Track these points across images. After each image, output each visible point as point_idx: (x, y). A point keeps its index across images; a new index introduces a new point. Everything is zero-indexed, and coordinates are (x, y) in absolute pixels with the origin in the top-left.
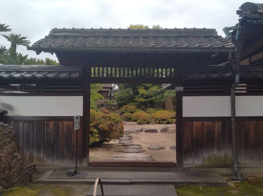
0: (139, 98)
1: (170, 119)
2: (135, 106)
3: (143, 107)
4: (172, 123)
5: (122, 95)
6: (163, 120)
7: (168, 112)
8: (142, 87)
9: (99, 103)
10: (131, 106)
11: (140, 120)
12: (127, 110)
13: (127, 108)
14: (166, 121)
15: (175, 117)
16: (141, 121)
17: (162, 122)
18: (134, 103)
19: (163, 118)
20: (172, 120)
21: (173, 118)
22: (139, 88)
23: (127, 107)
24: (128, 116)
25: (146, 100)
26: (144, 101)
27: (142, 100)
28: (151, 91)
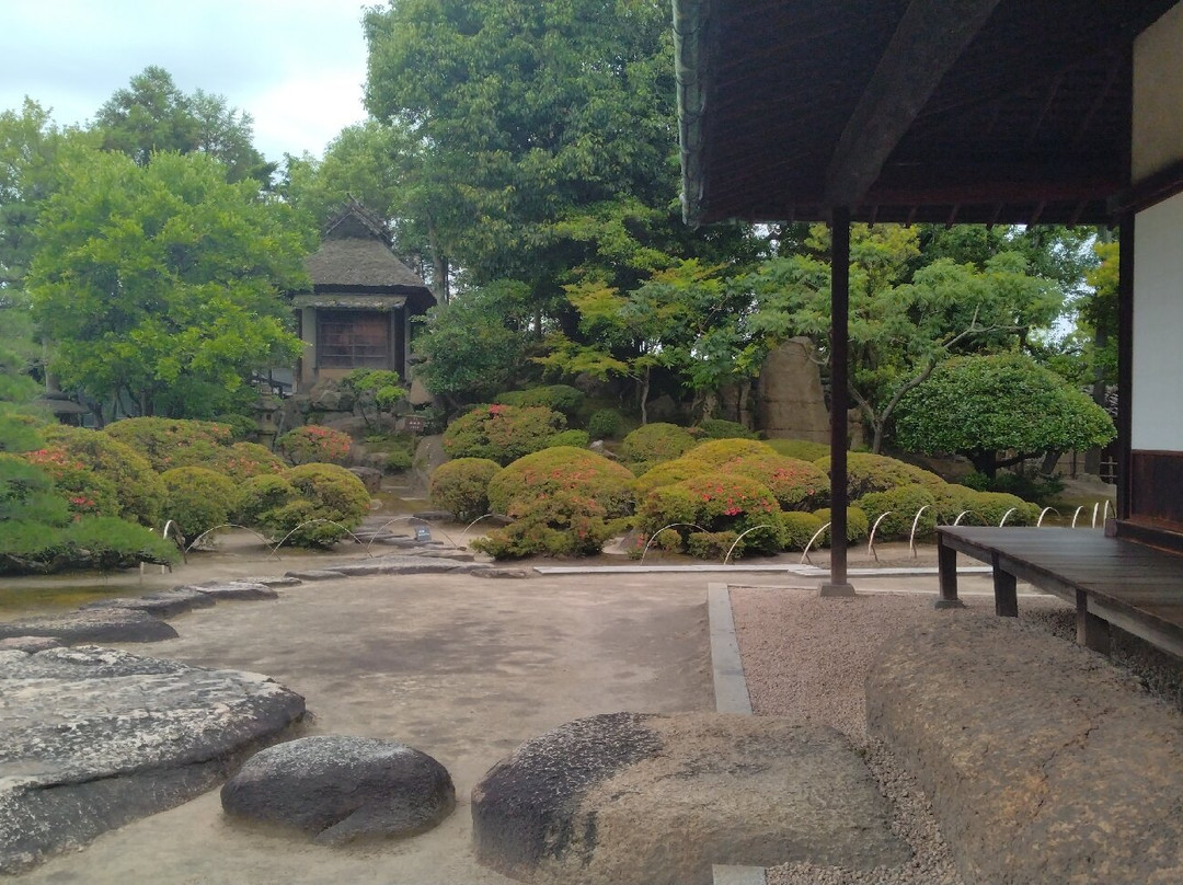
0: (576, 354)
1: (780, 515)
2: (544, 413)
3: (603, 416)
4: (794, 548)
5: (456, 330)
6: (721, 522)
7: (775, 454)
8: (599, 271)
9: (326, 392)
10: (522, 413)
11: (519, 525)
12: (486, 442)
13: (488, 424)
14: (738, 532)
15: (824, 493)
16: (520, 536)
17: (706, 537)
18: (545, 392)
19: (713, 508)
20: (800, 517)
21: (811, 503)
22: (575, 280)
23: (492, 416)
24: (466, 484)
25: (620, 366)
26: (609, 372)
27: (597, 366)
28: (663, 303)
